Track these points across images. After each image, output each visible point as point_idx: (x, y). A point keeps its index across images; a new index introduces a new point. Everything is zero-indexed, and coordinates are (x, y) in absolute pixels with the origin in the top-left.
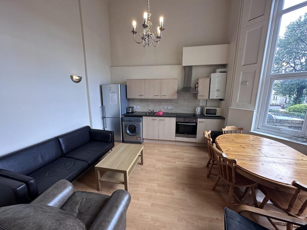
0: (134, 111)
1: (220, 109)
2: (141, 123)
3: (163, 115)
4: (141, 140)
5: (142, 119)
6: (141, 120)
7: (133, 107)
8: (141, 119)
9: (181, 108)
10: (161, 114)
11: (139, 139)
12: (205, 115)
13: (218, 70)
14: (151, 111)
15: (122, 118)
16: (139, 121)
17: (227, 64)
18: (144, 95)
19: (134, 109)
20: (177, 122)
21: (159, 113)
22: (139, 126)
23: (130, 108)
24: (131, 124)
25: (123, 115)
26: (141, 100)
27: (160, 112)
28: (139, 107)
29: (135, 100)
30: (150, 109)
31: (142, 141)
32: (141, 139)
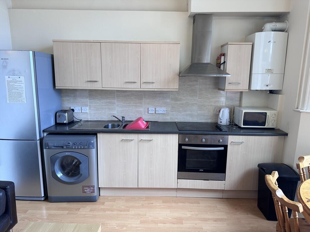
0: (75, 120)
1: (273, 112)
2: (94, 151)
3: (148, 127)
4: (94, 192)
5: (95, 140)
6: (93, 144)
7: (73, 110)
8: (93, 140)
9: (185, 111)
10: (143, 127)
11: (88, 190)
12: (242, 126)
13: (269, 26)
14: (116, 120)
15: (41, 140)
16: (89, 146)
17: (288, 13)
18: (99, 79)
19: (75, 115)
20: (180, 146)
21: (139, 125)
22: (88, 157)
23: (65, 111)
24: (67, 154)
25: (44, 131)
26: (93, 94)
27: (140, 122)
28: (86, 110)
29: (78, 93)
30: (115, 113)
31: (96, 193)
32: (94, 190)
